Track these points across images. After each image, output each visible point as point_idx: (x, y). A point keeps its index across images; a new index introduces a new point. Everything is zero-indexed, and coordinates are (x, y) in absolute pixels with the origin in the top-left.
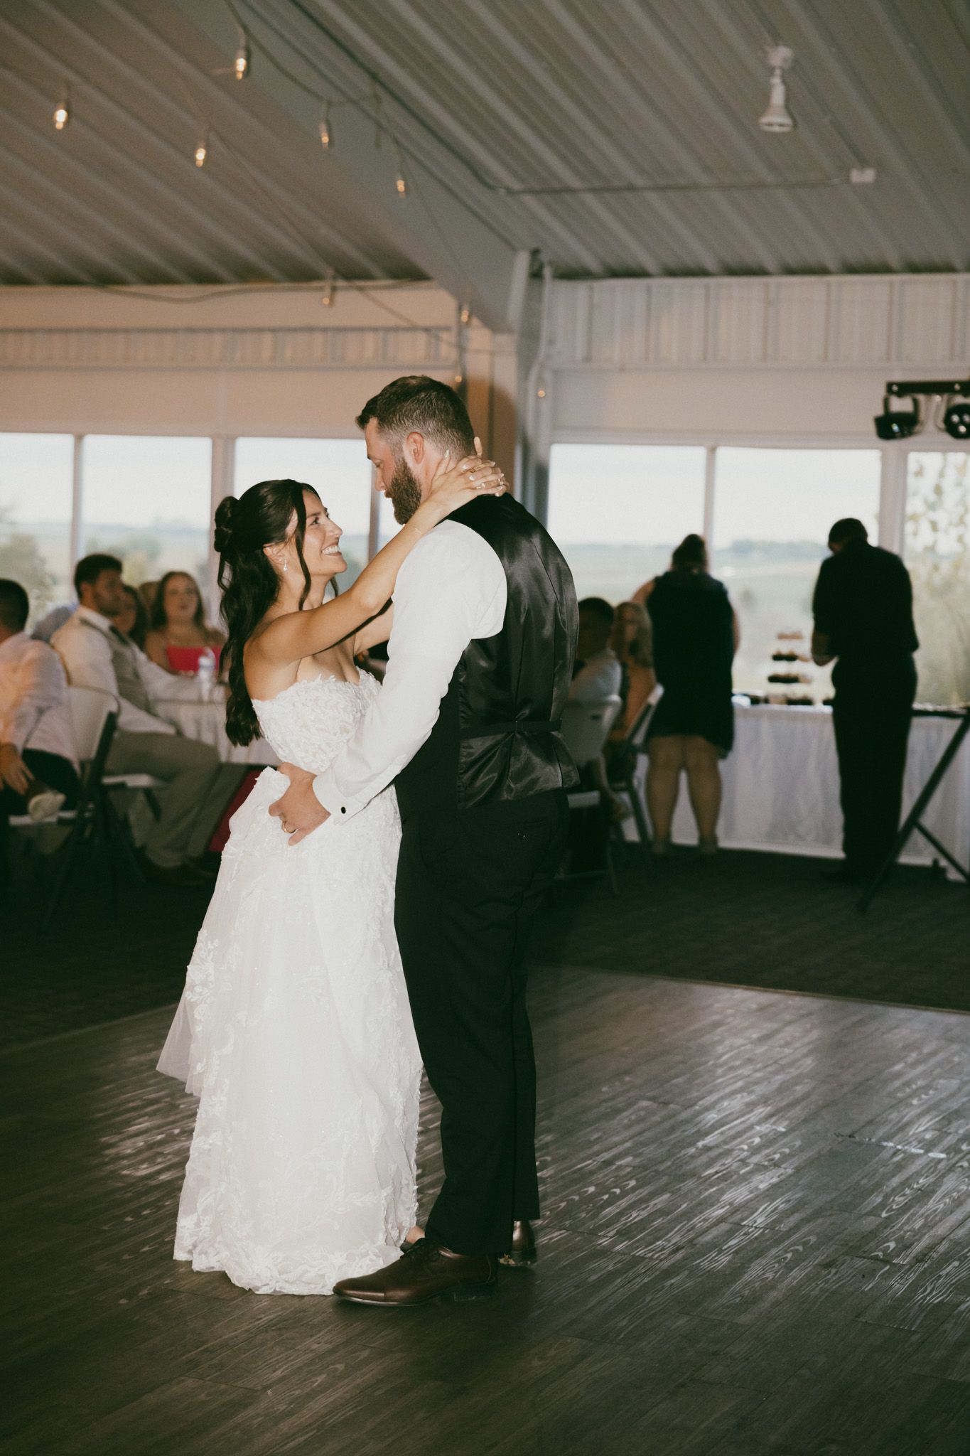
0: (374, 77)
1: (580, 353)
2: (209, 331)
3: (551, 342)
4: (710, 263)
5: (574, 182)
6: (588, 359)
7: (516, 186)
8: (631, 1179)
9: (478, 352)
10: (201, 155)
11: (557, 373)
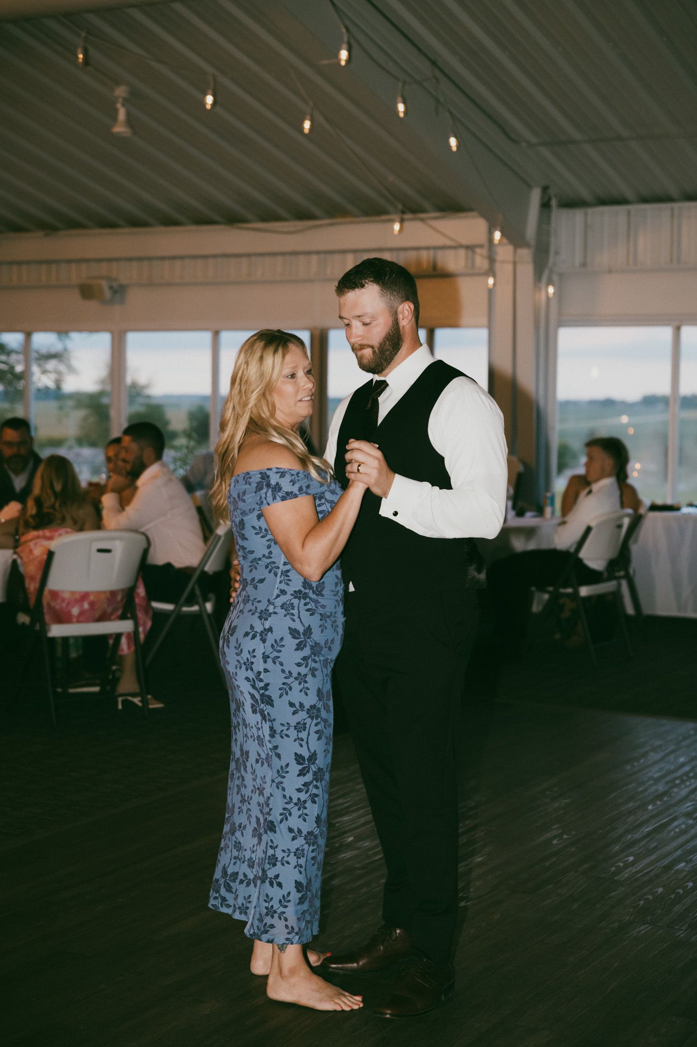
0: (434, 63)
1: (578, 260)
2: (308, 253)
3: (557, 253)
4: (674, 191)
5: (577, 136)
6: (584, 265)
7: (533, 139)
8: (688, 881)
9: (503, 262)
10: (307, 125)
11: (561, 275)
